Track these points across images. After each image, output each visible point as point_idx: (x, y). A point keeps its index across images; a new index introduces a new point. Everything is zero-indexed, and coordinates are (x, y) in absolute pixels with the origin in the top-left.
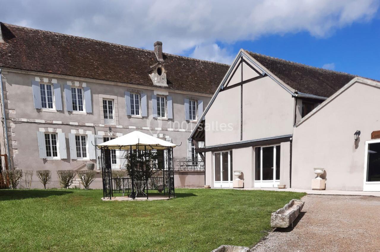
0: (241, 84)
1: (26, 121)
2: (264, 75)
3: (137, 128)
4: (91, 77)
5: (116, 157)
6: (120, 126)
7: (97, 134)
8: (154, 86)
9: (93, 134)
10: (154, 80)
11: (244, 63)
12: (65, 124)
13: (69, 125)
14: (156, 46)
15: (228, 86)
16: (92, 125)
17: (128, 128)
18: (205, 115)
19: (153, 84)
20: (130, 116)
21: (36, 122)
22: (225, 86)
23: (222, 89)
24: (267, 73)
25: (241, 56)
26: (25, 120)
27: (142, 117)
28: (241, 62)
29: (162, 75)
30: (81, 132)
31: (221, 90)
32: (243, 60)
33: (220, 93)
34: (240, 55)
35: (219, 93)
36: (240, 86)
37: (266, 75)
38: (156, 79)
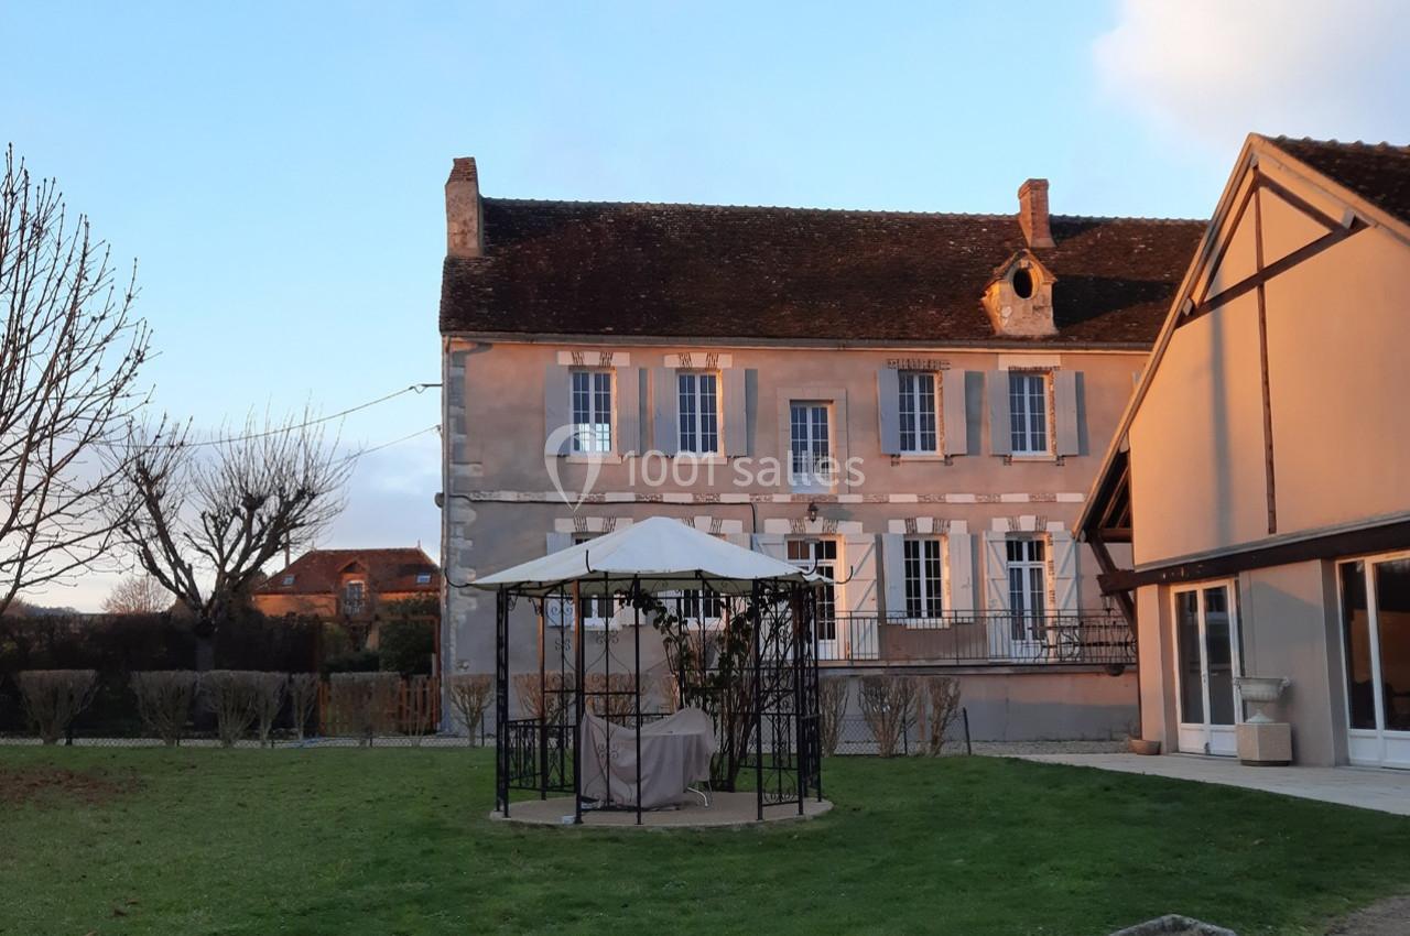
0: (1258, 280)
1: (515, 499)
2: (1347, 225)
3: (922, 499)
4: (751, 332)
5: (837, 615)
6: (852, 496)
7: (763, 532)
8: (1000, 338)
9: (745, 530)
10: (999, 315)
11: (1262, 190)
12: (645, 502)
13: (662, 503)
14: (1025, 197)
15: (1207, 299)
16: (746, 498)
17: (885, 499)
19: (994, 332)
20: (893, 456)
21: (548, 499)
22: (1196, 299)
23: (1187, 312)
24: (1364, 214)
25: (1253, 165)
26: (510, 496)
27: (946, 457)
28: (1254, 189)
29: (1033, 293)
31: (1182, 320)
32: (1261, 181)
33: (1177, 330)
34: (1247, 161)
35: (1174, 330)
36: (1254, 292)
37: (1357, 225)
38: (1007, 312)
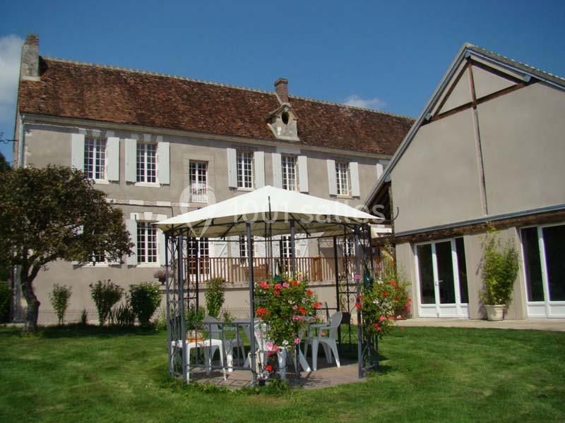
0: (473, 104)
2: (528, 81)
4: (172, 126)
8: (277, 140)
10: (276, 131)
11: (474, 68)
13: (128, 205)
15: (440, 113)
16: (168, 204)
18: (390, 172)
19: (275, 137)
20: (234, 188)
22: (432, 114)
23: (428, 119)
24: (537, 76)
25: (467, 56)
28: (467, 66)
29: (290, 123)
30: (148, 216)
31: (425, 123)
32: (471, 62)
33: (422, 127)
34: (463, 55)
35: (420, 127)
36: (471, 109)
37: (533, 81)
38: (279, 129)
